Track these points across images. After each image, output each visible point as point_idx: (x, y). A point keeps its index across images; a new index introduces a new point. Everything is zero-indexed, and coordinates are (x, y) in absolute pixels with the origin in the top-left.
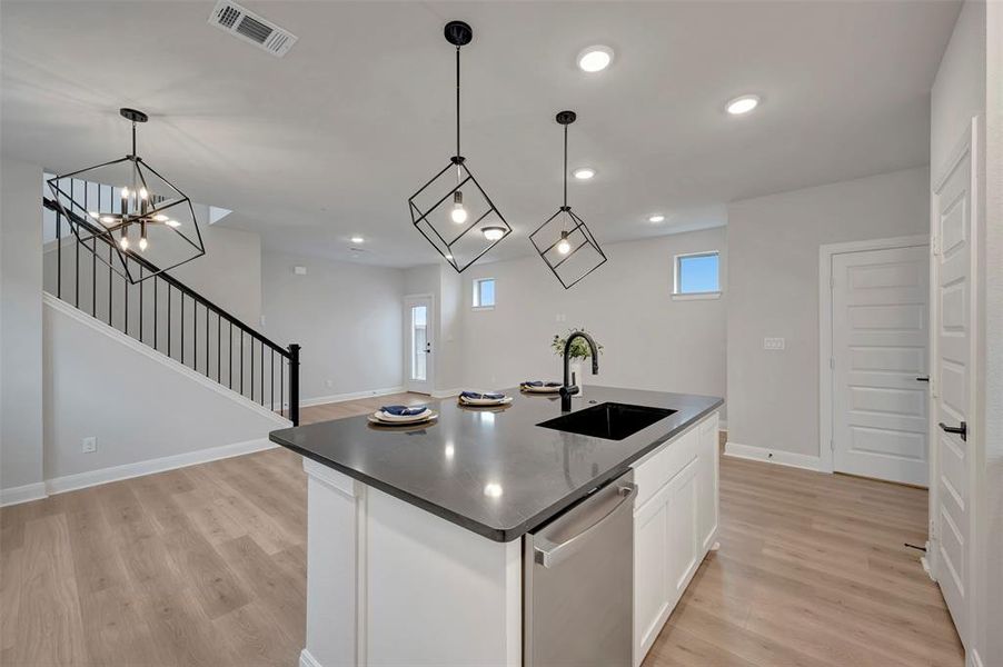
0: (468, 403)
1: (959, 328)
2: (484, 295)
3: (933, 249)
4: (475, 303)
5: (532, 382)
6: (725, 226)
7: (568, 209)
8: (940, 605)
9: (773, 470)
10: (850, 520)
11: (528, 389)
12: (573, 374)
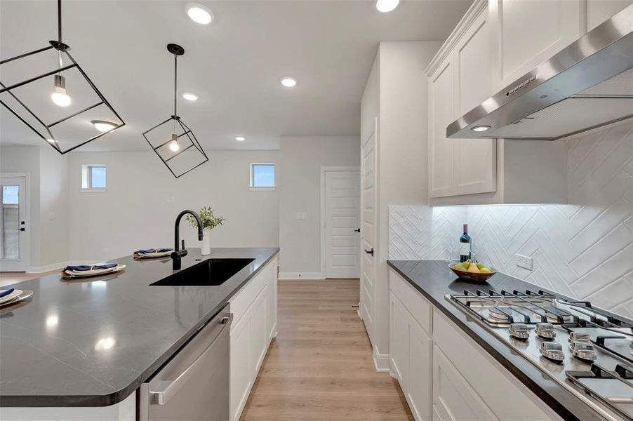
0: (73, 275)
1: (371, 208)
2: (94, 178)
3: (362, 173)
4: (85, 185)
5: (145, 250)
6: (278, 150)
7: (178, 118)
8: (363, 330)
9: (300, 283)
10: (333, 301)
11: (141, 256)
12: (183, 241)
